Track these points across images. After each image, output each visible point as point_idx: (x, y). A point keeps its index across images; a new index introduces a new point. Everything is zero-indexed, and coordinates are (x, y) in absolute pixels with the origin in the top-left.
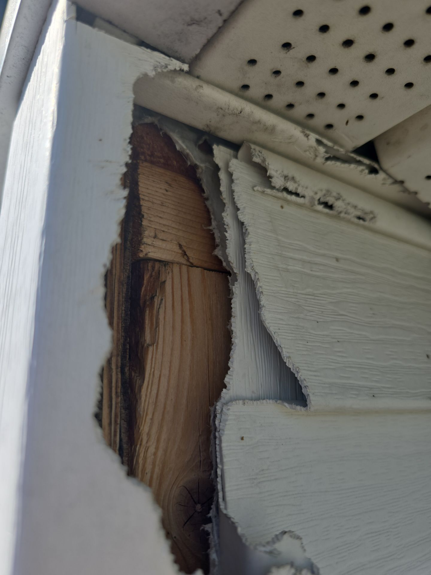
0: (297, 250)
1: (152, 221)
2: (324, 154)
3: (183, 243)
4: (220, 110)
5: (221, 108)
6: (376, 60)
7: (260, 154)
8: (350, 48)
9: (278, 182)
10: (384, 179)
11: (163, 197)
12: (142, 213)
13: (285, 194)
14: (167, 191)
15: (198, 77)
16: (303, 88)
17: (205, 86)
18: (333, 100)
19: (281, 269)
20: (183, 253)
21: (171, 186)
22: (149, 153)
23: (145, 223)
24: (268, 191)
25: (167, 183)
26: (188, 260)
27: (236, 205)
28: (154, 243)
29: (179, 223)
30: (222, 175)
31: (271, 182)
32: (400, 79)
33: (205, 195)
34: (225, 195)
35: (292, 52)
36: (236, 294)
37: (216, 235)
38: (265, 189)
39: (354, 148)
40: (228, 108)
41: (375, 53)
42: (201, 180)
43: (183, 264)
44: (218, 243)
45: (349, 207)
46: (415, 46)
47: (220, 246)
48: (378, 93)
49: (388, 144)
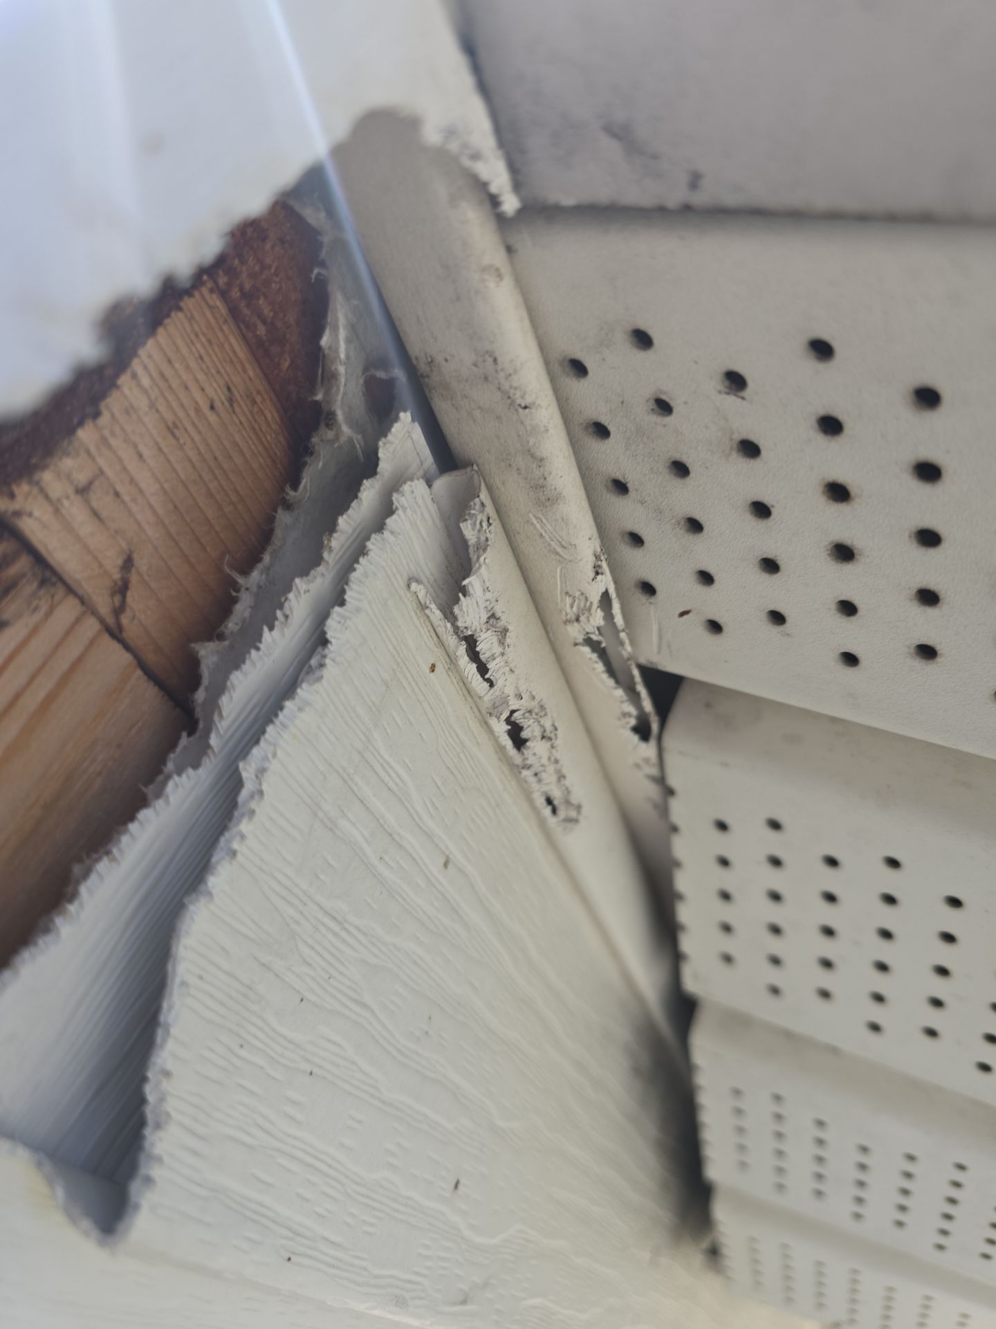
0: (389, 789)
1: (109, 447)
2: (596, 629)
3: (141, 563)
4: (490, 360)
5: (495, 360)
6: (848, 568)
7: (485, 524)
8: (831, 502)
9: (471, 613)
10: (647, 760)
11: (192, 413)
12: (102, 406)
13: (462, 648)
14: (212, 408)
15: (510, 250)
16: (678, 482)
17: (508, 283)
18: (703, 553)
19: (321, 815)
20: (120, 583)
21: (232, 405)
22: (247, 286)
23: (86, 435)
24: (436, 614)
25: (229, 389)
26: (118, 611)
27: (346, 587)
28: (66, 503)
29: (176, 507)
30: (369, 492)
31: (457, 601)
32: (849, 635)
33: (292, 493)
34: (338, 543)
35: (731, 401)
36: (167, 802)
37: (238, 608)
38: (433, 606)
39: (651, 663)
40: (510, 375)
41: (860, 555)
42: (312, 454)
43: (94, 613)
44: (227, 632)
45: (551, 769)
46: (931, 611)
47: (226, 643)
48: (789, 620)
49: (708, 705)
